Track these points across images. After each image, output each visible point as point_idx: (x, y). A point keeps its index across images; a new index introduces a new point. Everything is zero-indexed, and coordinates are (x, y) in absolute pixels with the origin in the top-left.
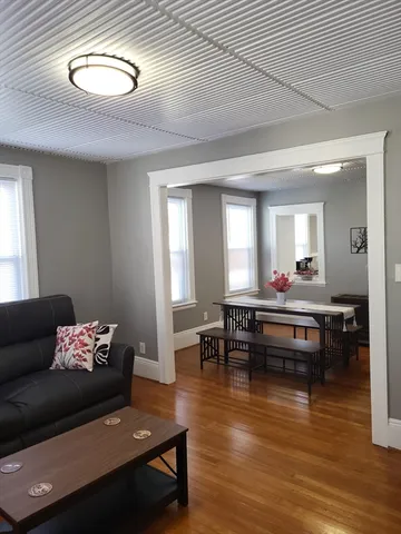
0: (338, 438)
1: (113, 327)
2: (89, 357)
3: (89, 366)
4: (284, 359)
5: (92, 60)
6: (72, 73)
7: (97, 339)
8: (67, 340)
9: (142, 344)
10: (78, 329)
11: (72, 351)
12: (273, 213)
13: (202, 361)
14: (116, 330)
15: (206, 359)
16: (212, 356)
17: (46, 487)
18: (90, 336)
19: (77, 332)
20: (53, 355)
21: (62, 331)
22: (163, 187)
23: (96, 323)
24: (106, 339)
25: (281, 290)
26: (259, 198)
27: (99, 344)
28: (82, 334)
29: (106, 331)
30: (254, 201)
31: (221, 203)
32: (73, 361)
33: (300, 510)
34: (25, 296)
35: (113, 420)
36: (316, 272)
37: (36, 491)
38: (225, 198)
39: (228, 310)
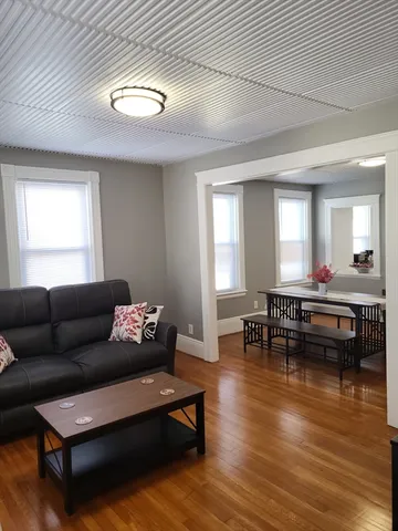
0: (353, 418)
1: (160, 308)
2: (139, 331)
3: (138, 339)
4: (325, 347)
5: (126, 92)
6: (113, 102)
7: (146, 318)
8: (122, 318)
9: (191, 326)
10: (131, 308)
11: (125, 326)
12: (328, 205)
13: (245, 344)
14: (162, 311)
15: (249, 343)
16: (256, 341)
17: (88, 419)
18: (140, 315)
19: (130, 311)
20: (112, 329)
21: (119, 310)
22: (208, 186)
23: (145, 304)
24: (154, 318)
25: (323, 282)
26: (314, 191)
27: (148, 321)
28: (133, 312)
29: (154, 311)
30: (309, 194)
31: (273, 198)
32: (126, 335)
33: (298, 467)
34: (93, 280)
35: (149, 380)
36: (372, 266)
37: (80, 421)
38: (277, 192)
39: (273, 299)
